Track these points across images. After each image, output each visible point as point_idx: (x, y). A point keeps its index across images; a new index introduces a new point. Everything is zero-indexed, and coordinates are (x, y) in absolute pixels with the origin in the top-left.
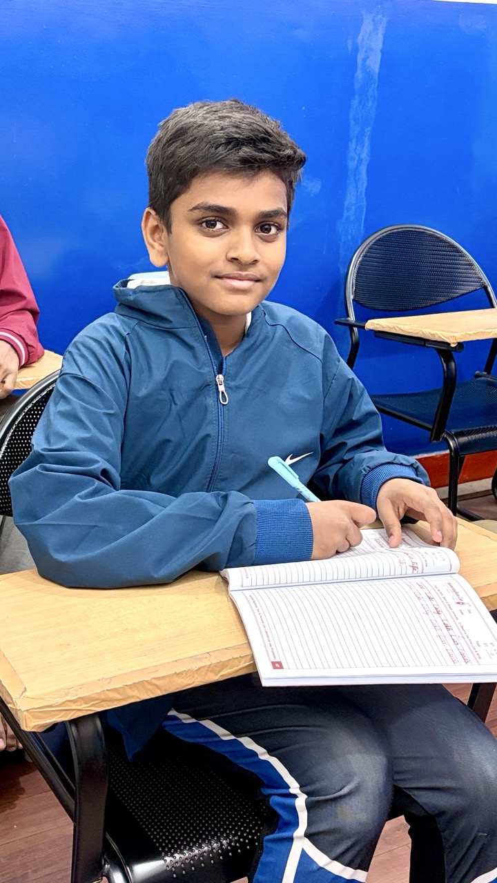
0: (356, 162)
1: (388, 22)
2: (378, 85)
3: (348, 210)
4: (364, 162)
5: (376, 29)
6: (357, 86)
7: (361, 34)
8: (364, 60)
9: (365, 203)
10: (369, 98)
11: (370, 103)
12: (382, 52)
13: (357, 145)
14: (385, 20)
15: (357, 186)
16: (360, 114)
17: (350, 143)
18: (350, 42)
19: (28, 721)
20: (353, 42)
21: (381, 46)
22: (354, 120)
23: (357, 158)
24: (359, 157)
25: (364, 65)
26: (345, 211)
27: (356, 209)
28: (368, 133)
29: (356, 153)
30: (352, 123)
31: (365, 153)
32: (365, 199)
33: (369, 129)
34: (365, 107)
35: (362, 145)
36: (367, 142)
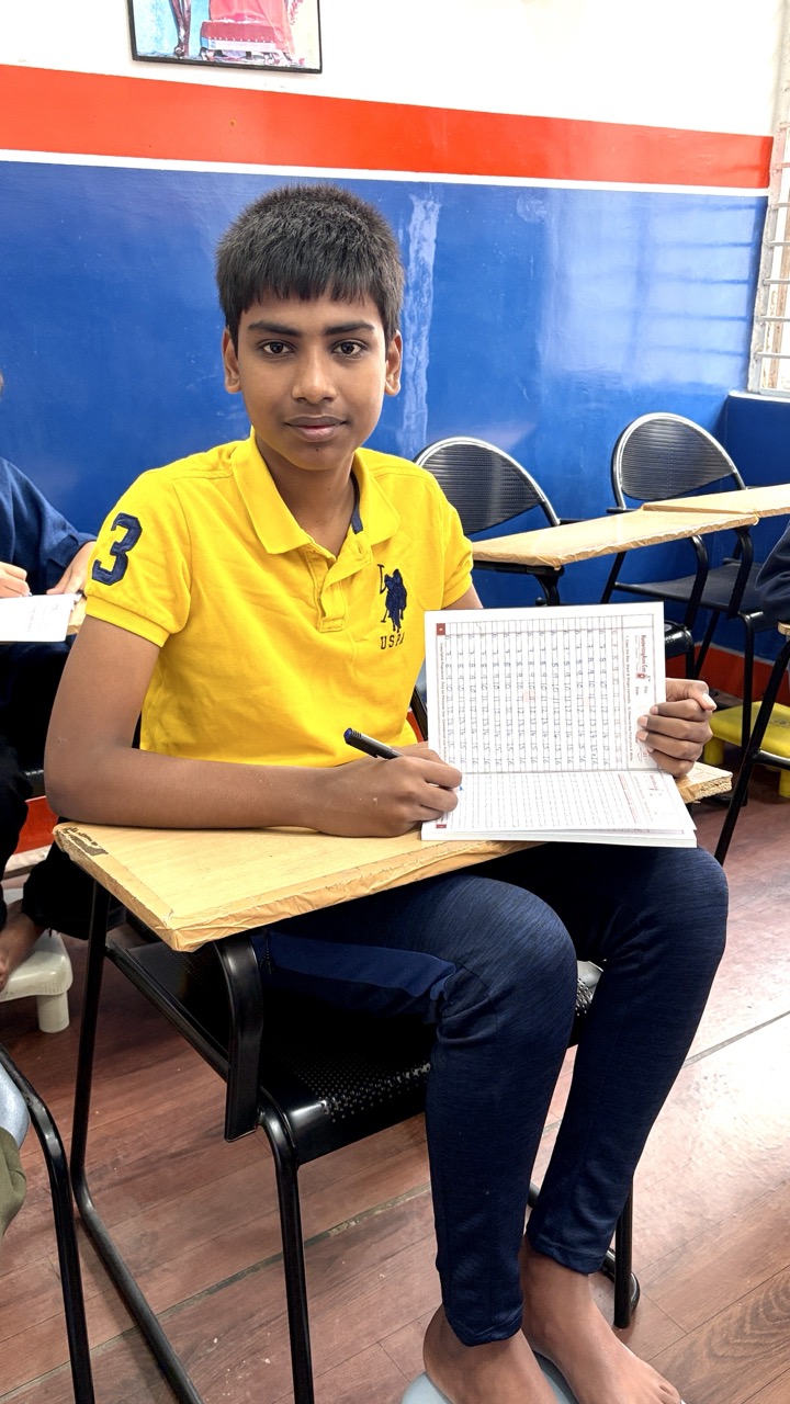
0: (414, 365)
1: (441, 209)
2: (433, 278)
3: (408, 418)
4: (423, 365)
5: (427, 218)
6: (411, 282)
7: (413, 222)
8: (418, 252)
9: (426, 411)
10: (425, 293)
11: (426, 299)
12: (436, 242)
13: (414, 346)
14: (437, 206)
15: (416, 392)
16: (416, 312)
18: (401, 232)
19: (180, 941)
20: (405, 232)
21: (434, 236)
22: (410, 319)
23: (415, 362)
24: (417, 360)
25: (417, 258)
26: (405, 420)
27: (417, 417)
28: (425, 332)
29: (414, 356)
30: (408, 322)
31: (423, 355)
32: (425, 405)
33: (426, 327)
34: (420, 304)
35: (419, 345)
36: (424, 342)
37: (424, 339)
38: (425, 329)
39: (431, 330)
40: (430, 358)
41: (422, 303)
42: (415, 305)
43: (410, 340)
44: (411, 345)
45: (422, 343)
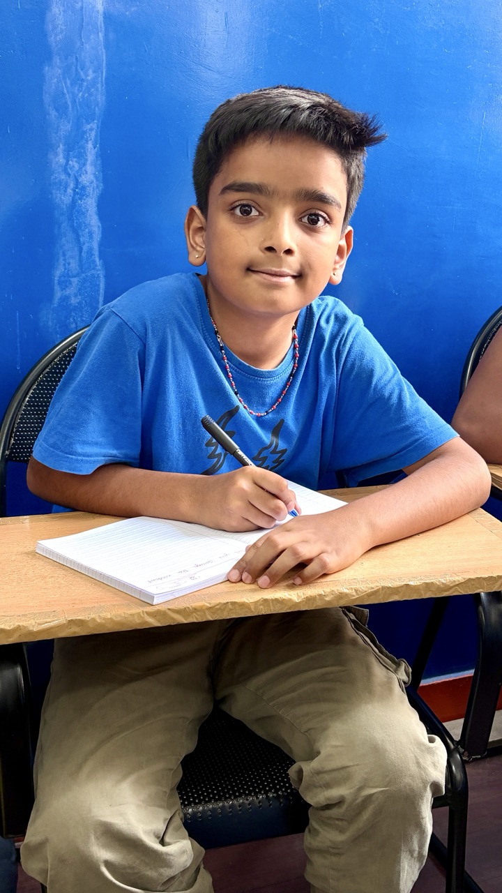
0: (70, 191)
2: (106, 35)
3: (64, 284)
4: (89, 190)
6: (54, 40)
9: (101, 273)
10: (88, 64)
11: (90, 72)
13: (67, 159)
16: (68, 97)
17: (51, 156)
22: (57, 110)
23: (72, 185)
24: (77, 182)
26: (57, 288)
28: (93, 133)
29: (69, 175)
30: (53, 113)
31: (90, 175)
33: (94, 125)
34: (78, 81)
35: (81, 157)
36: (91, 151)
37: (90, 145)
38: (92, 129)
39: (104, 129)
40: (105, 180)
41: (83, 80)
42: (66, 83)
43: (59, 146)
44: (61, 156)
45: (85, 152)
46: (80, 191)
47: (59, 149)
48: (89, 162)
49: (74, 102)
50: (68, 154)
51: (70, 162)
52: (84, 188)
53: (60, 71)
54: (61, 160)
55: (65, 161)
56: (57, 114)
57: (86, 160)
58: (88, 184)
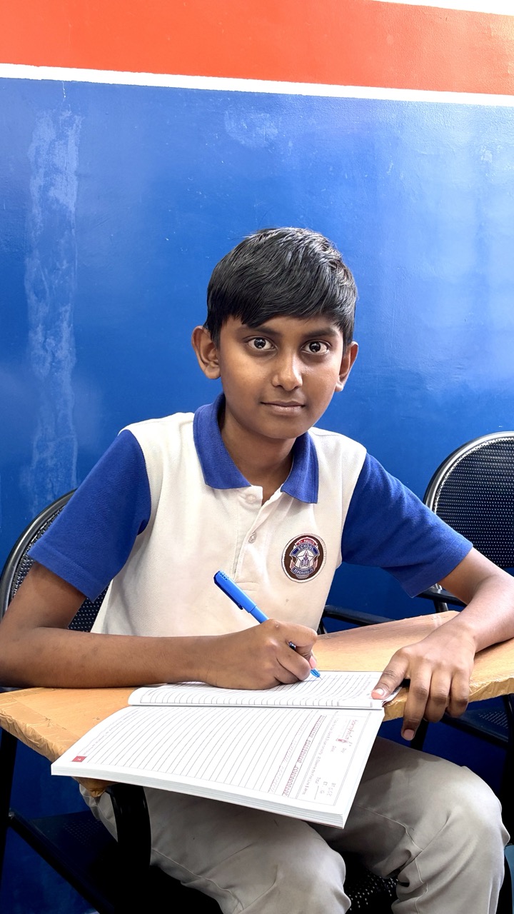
3: (42, 449)
4: (65, 364)
6: (34, 235)
7: (34, 144)
8: (45, 189)
10: (63, 256)
13: (46, 336)
14: (79, 120)
16: (46, 284)
21: (75, 165)
23: (49, 359)
24: (54, 357)
25: (44, 198)
29: (47, 351)
31: (65, 350)
35: (57, 336)
36: (66, 330)
37: (65, 325)
38: (66, 311)
39: (77, 311)
40: (78, 355)
41: (58, 269)
42: (44, 272)
43: (38, 326)
44: (40, 334)
45: (60, 331)
46: (56, 364)
47: (38, 329)
48: (64, 339)
49: (50, 288)
50: (46, 333)
51: (47, 340)
52: (60, 362)
53: (39, 261)
54: (40, 337)
55: (43, 339)
56: (36, 298)
57: (61, 337)
58: (63, 358)
